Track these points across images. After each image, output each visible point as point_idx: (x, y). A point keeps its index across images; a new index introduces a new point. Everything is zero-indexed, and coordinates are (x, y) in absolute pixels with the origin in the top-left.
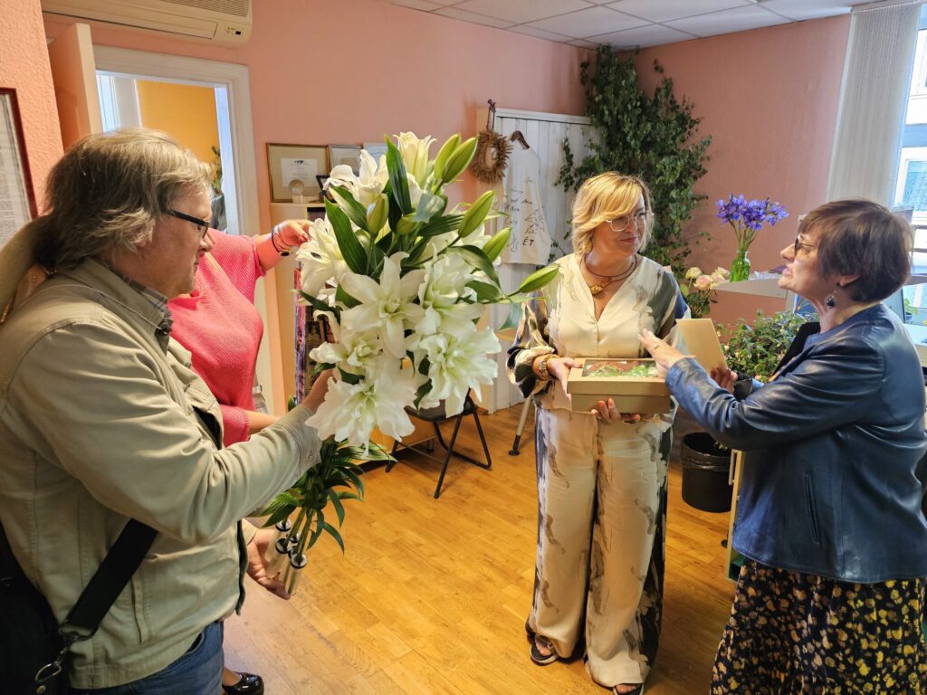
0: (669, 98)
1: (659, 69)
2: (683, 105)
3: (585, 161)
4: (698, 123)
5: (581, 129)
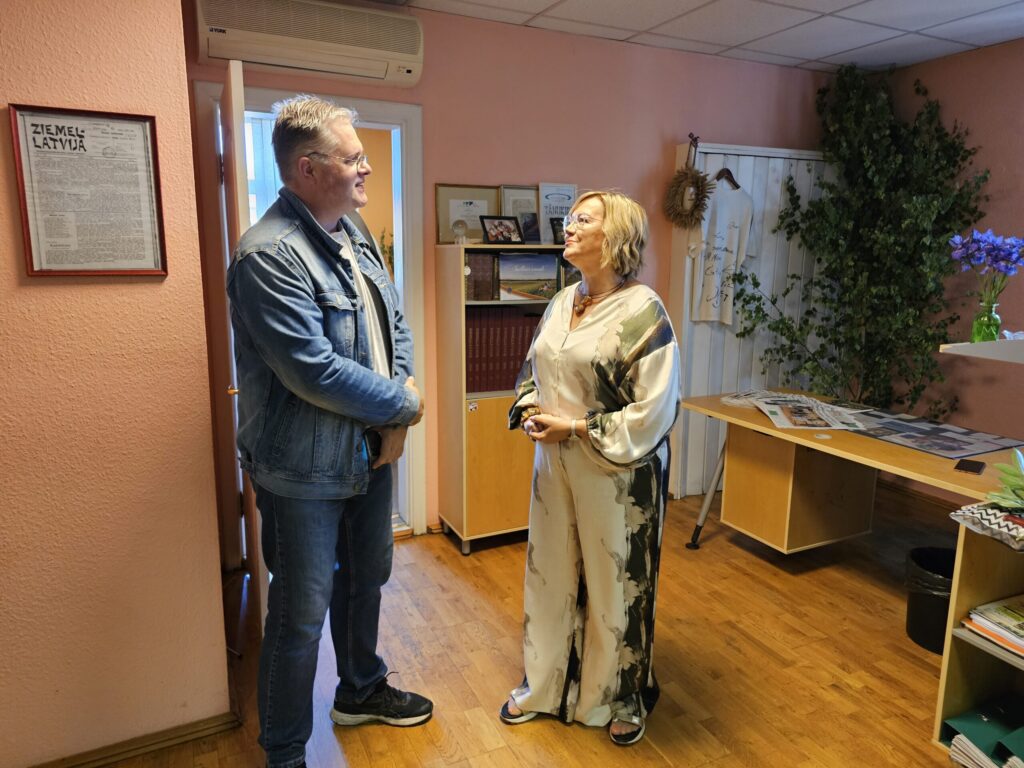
0: (935, 125)
1: (921, 91)
2: (954, 132)
3: (811, 203)
4: (974, 154)
5: (808, 165)
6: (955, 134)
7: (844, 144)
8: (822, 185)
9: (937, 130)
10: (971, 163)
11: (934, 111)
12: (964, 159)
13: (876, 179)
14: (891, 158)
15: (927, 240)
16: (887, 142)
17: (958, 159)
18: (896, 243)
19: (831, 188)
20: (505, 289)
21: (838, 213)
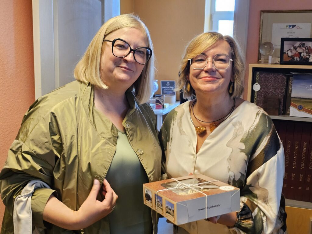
20: (295, 106)
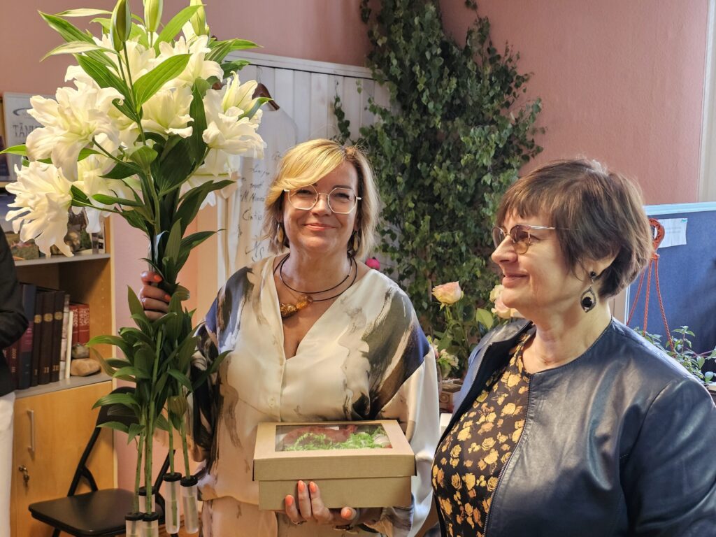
0: (486, 45)
2: (506, 55)
3: (362, 130)
4: (527, 80)
5: (358, 84)
6: (507, 58)
7: (395, 62)
8: (374, 109)
9: (488, 50)
10: (524, 91)
11: (484, 28)
12: (517, 86)
13: (431, 106)
14: (445, 82)
15: (487, 179)
16: (439, 62)
17: (512, 85)
18: (456, 181)
19: (384, 113)
21: (393, 144)
